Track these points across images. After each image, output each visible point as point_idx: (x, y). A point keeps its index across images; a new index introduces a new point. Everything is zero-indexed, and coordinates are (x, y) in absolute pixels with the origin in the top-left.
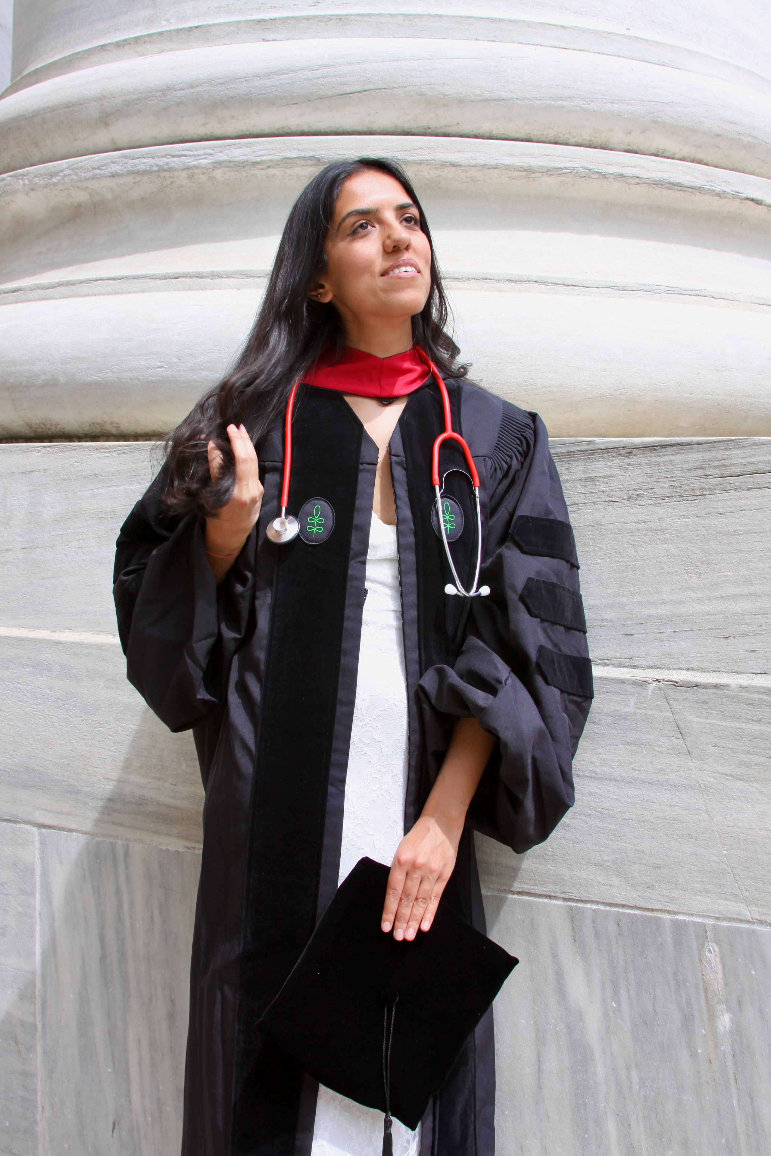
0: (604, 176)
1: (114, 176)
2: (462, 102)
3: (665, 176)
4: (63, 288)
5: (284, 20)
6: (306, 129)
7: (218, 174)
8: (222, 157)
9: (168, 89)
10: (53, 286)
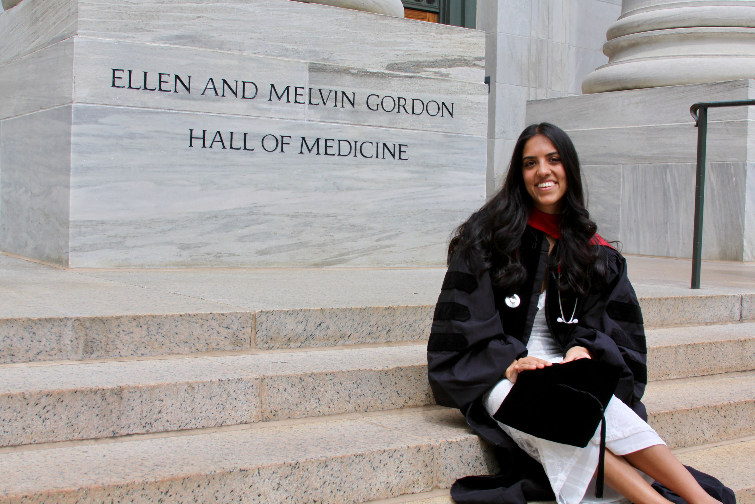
0: (739, 33)
1: (640, 37)
2: (709, 20)
3: (753, 32)
4: (630, 61)
5: (675, 4)
6: (678, 26)
7: (660, 37)
8: (661, 33)
9: (651, 20)
10: (628, 60)
